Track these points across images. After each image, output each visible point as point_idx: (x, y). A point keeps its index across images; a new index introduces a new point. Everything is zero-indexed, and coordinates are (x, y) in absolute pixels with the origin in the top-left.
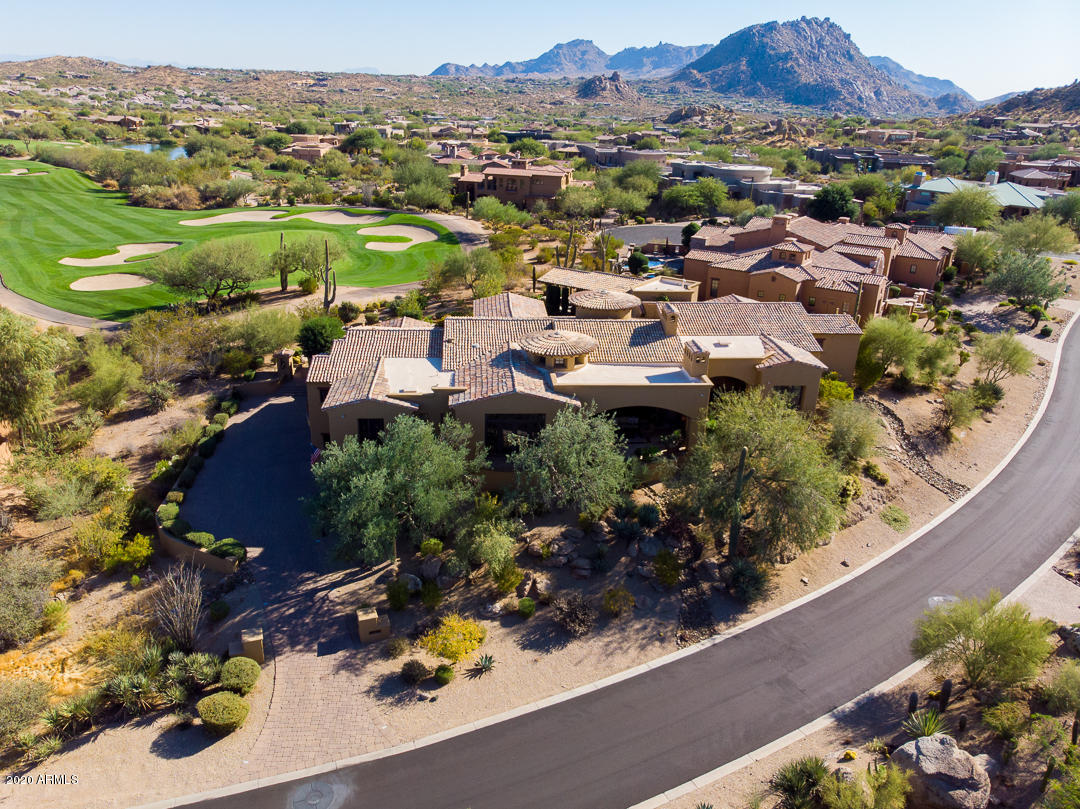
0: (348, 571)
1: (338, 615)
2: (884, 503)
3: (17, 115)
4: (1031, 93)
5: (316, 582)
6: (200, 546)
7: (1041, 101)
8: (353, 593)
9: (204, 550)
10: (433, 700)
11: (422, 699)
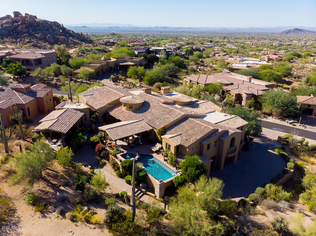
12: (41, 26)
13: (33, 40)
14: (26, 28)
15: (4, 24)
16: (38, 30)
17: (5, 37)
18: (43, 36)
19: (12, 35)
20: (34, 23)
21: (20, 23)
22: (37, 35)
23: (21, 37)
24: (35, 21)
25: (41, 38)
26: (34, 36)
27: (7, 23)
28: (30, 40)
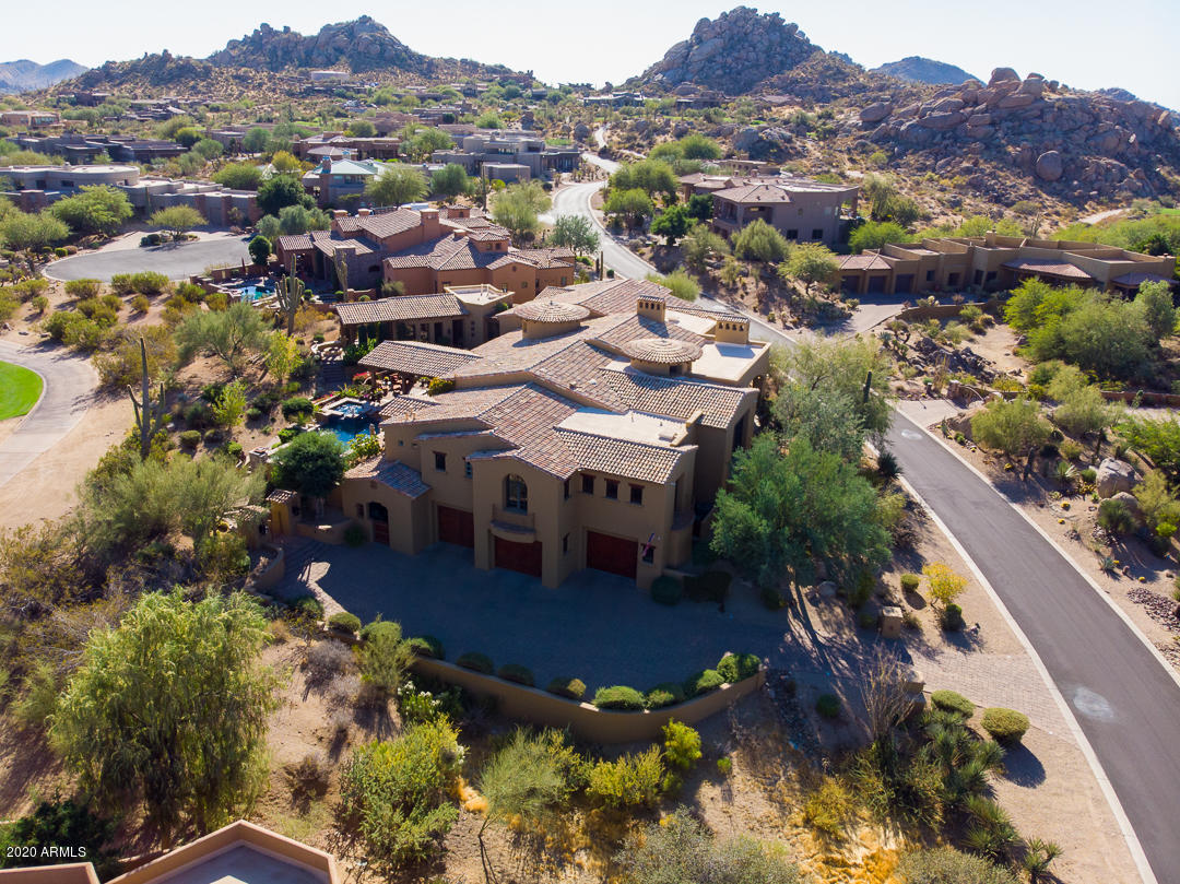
0: (790, 616)
1: (856, 639)
4: (104, 67)
5: (801, 637)
6: (717, 687)
7: (122, 75)
8: (826, 624)
9: (725, 686)
10: (979, 627)
11: (975, 631)
12: (1049, 117)
13: (981, 167)
14: (993, 124)
15: (933, 110)
16: (1030, 133)
17: (910, 151)
18: (1028, 155)
19: (935, 145)
20: (1028, 108)
21: (983, 106)
22: (1010, 149)
23: (958, 152)
24: (1042, 98)
25: (1019, 160)
26: (999, 152)
27: (941, 108)
28: (976, 164)
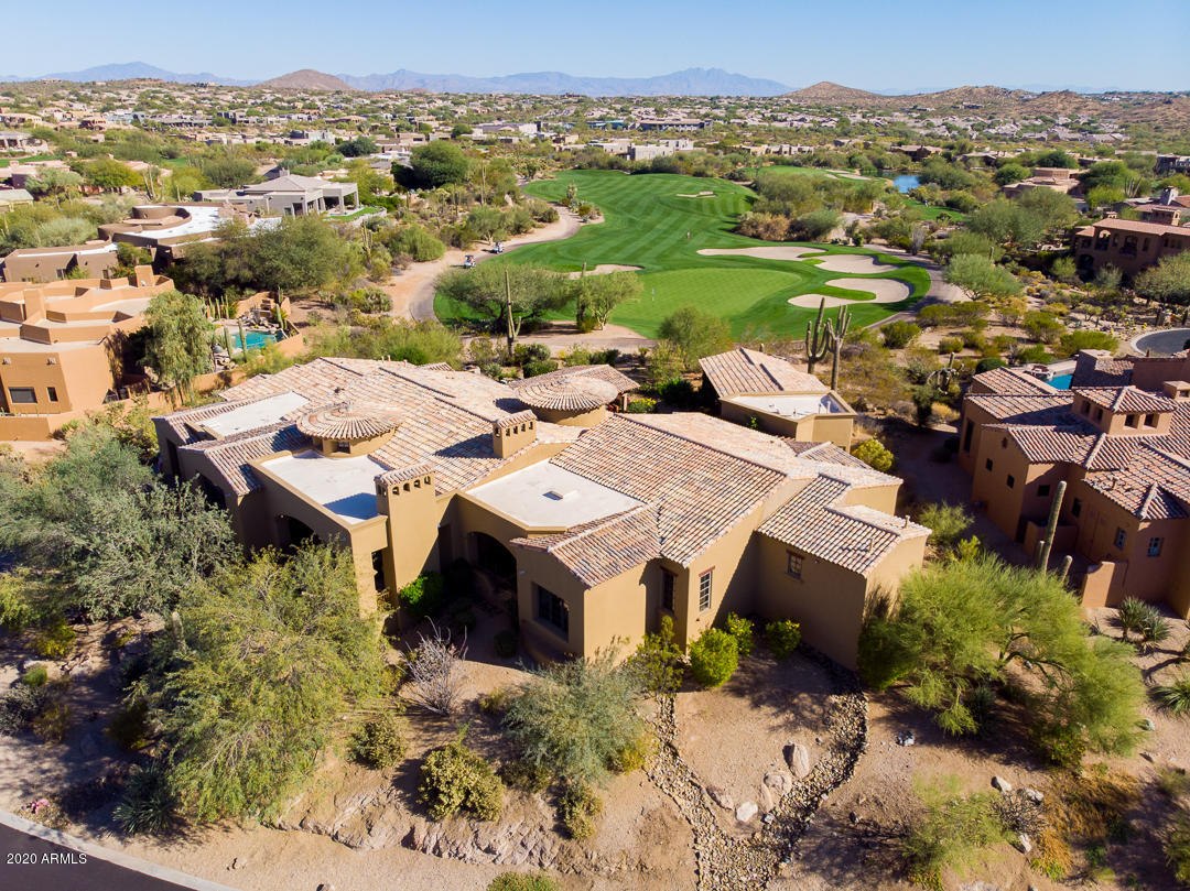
2: (541, 864)
3: (842, 144)
